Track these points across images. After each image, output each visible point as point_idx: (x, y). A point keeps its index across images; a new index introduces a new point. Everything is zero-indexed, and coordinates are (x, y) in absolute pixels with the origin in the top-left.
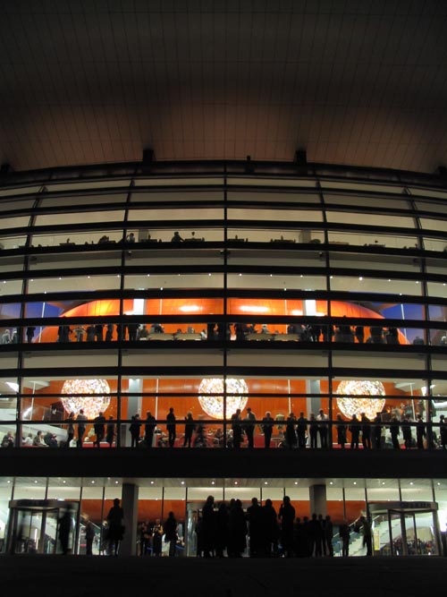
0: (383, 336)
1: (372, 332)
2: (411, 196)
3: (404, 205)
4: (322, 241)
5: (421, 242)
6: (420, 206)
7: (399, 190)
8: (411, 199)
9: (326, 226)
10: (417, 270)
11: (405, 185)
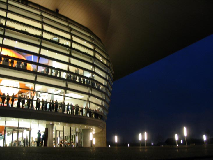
0: (21, 65)
1: (17, 63)
2: (43, 16)
3: (39, 19)
4: (4, 24)
5: (42, 34)
6: (45, 21)
7: (39, 13)
8: (42, 17)
9: (6, 19)
10: (39, 43)
11: (42, 12)
